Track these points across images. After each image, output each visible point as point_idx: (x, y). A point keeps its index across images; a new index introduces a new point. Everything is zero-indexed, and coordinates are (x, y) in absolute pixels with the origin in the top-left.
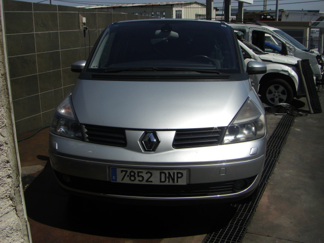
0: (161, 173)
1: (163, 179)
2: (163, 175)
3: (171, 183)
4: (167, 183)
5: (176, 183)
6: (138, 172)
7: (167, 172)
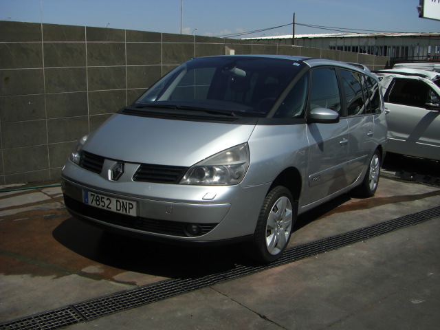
0: (117, 201)
1: (119, 208)
2: (118, 203)
3: (124, 212)
4: (121, 212)
5: (128, 213)
6: (102, 198)
7: (121, 201)
